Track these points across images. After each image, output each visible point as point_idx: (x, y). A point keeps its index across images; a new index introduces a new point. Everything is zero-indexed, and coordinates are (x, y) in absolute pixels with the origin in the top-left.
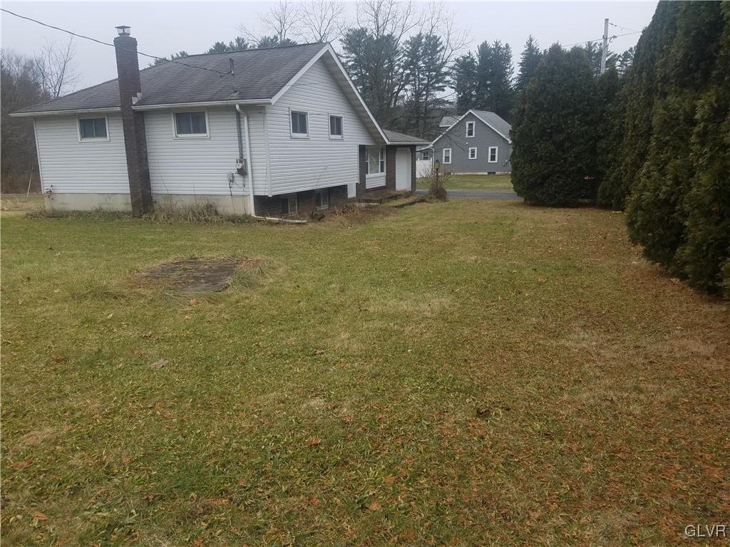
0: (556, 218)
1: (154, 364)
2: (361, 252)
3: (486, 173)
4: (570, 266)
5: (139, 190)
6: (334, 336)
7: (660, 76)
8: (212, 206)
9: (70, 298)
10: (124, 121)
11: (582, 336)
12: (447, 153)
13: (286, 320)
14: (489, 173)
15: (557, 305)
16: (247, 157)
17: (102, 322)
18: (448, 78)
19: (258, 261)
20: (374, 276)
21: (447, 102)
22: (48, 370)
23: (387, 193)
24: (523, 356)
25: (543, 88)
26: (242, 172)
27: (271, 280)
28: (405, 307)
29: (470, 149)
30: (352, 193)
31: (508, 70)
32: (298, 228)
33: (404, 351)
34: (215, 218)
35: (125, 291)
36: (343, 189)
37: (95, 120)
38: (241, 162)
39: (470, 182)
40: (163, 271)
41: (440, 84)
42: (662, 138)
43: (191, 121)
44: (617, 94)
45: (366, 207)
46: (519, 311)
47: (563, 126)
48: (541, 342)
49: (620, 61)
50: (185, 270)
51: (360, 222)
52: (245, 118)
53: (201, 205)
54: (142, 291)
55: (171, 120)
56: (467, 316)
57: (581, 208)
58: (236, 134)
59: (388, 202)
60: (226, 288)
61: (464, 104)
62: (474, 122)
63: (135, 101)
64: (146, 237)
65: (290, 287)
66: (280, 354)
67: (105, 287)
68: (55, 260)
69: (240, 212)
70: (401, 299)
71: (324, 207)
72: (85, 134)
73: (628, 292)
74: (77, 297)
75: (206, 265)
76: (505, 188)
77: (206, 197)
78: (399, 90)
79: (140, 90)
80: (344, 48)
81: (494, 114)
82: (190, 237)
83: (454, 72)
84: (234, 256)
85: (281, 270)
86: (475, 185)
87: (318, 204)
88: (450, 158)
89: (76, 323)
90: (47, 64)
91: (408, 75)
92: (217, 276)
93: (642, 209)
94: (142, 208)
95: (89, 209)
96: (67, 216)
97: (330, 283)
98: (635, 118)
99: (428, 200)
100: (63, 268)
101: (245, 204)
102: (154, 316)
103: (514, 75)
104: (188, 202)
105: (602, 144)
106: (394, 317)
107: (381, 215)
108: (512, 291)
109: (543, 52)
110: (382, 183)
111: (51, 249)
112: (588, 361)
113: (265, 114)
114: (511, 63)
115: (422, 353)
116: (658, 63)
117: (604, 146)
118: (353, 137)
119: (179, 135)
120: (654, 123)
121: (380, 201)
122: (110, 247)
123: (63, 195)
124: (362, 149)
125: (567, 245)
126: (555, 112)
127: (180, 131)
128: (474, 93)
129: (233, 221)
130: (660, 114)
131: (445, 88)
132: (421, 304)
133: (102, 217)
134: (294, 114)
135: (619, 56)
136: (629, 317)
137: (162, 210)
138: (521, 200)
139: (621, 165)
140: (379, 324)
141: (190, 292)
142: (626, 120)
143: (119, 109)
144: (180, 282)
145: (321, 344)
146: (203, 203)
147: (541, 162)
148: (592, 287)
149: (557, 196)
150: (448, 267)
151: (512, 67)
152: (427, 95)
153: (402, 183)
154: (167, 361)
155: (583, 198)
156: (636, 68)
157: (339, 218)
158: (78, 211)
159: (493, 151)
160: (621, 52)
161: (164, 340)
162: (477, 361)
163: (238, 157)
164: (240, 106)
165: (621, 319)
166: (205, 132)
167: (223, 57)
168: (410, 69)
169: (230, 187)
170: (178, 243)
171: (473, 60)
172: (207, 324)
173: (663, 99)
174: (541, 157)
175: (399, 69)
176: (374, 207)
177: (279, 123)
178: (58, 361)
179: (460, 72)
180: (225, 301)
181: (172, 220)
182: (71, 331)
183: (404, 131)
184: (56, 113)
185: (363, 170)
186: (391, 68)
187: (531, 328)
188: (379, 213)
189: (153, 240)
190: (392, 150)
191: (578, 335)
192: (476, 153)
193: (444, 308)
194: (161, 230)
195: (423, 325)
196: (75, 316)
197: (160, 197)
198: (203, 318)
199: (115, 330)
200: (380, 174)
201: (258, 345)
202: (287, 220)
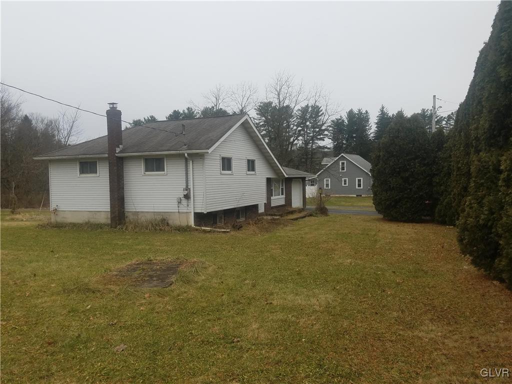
0: (407, 231)
1: (117, 347)
2: (268, 254)
3: (355, 196)
4: (419, 269)
5: (117, 209)
6: (247, 326)
7: (474, 136)
8: (165, 220)
9: (62, 292)
10: (109, 163)
11: (430, 328)
12: (327, 182)
13: (212, 311)
14: (357, 196)
15: (411, 301)
16: (191, 187)
17: (83, 311)
18: (326, 133)
19: (195, 262)
20: (277, 274)
21: (326, 148)
22: (42, 352)
23: (286, 209)
24: (388, 344)
25: (392, 142)
26: (187, 197)
27: (203, 277)
28: (300, 301)
29: (343, 179)
30: (261, 210)
31: (368, 127)
32: (223, 235)
33: (299, 340)
34: (167, 228)
35: (101, 287)
36: (255, 207)
37: (90, 162)
38: (186, 190)
39: (343, 201)
40: (128, 271)
41: (322, 136)
42: (478, 181)
43: (155, 164)
44: (444, 146)
45: (271, 220)
46: (384, 306)
47: (408, 167)
48: (401, 333)
49: (445, 121)
50: (144, 269)
51: (267, 230)
52: (191, 162)
53: (158, 219)
54: (113, 287)
55: (141, 163)
56: (346, 310)
57: (424, 223)
58: (184, 172)
59: (287, 216)
60: (171, 284)
61: (338, 150)
62: (345, 162)
63: (118, 150)
64: (119, 242)
65: (216, 283)
66: (207, 341)
67: (87, 284)
68: (54, 259)
69: (184, 224)
70: (297, 294)
71: (242, 219)
72: (82, 171)
73: (462, 292)
74: (67, 291)
75: (158, 265)
76: (368, 206)
77: (162, 213)
78: (294, 141)
79: (122, 143)
80: (257, 114)
81: (359, 156)
82: (149, 243)
83: (331, 129)
84: (178, 259)
85: (211, 269)
86: (347, 204)
87: (238, 217)
88: (330, 185)
89: (65, 312)
90: (61, 123)
91: (300, 131)
92: (164, 275)
93: (468, 231)
94: (117, 221)
95: (81, 222)
96: (65, 227)
97: (245, 280)
98: (458, 162)
99: (314, 215)
100: (60, 267)
101: (188, 218)
102: (119, 307)
103: (372, 131)
104: (149, 217)
105: (436, 179)
106: (291, 310)
107: (282, 226)
108: (378, 290)
109: (391, 116)
110: (282, 202)
111: (52, 251)
112: (436, 350)
113: (204, 159)
114: (370, 123)
115: (313, 342)
116: (473, 127)
117: (438, 181)
118: (263, 172)
119: (147, 173)
120: (472, 170)
121: (281, 216)
122: (93, 250)
123: (64, 212)
124: (269, 180)
125: (416, 252)
126: (402, 158)
127: (147, 170)
128: (344, 142)
129: (179, 230)
130: (476, 165)
131: (325, 139)
132: (312, 299)
133: (90, 228)
134: (223, 159)
135: (445, 118)
136: (464, 313)
137: (131, 223)
138: (381, 216)
139: (451, 195)
140: (280, 316)
141: (146, 288)
142: (452, 163)
143: (107, 155)
144: (139, 279)
145: (237, 333)
146: (159, 218)
147: (393, 191)
148: (435, 287)
149: (407, 214)
150: (331, 268)
151: (370, 126)
152: (313, 143)
153: (297, 203)
154: (126, 346)
155: (425, 216)
156: (457, 129)
157: (252, 228)
158: (73, 223)
159: (359, 181)
160: (445, 115)
161: (125, 328)
162: (355, 349)
163: (185, 187)
164: (188, 154)
165: (459, 314)
166: (164, 171)
167: (178, 122)
168: (301, 127)
169: (178, 207)
170: (140, 247)
171: (343, 121)
172: (155, 315)
173: (477, 154)
174: (393, 187)
175: (293, 127)
176: (277, 219)
177: (213, 165)
178: (50, 344)
179: (334, 129)
180: (169, 295)
181: (137, 230)
182: (60, 318)
183: (297, 168)
184: (64, 157)
185: (269, 193)
186: (288, 126)
187: (393, 321)
188: (280, 224)
189: (123, 244)
190: (289, 181)
191: (428, 326)
192: (347, 182)
193: (329, 303)
194: (129, 237)
195: (313, 317)
196: (64, 307)
197: (130, 214)
198: (153, 309)
199: (91, 318)
200: (281, 196)
201: (191, 333)
202: (217, 230)
